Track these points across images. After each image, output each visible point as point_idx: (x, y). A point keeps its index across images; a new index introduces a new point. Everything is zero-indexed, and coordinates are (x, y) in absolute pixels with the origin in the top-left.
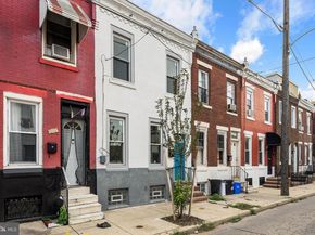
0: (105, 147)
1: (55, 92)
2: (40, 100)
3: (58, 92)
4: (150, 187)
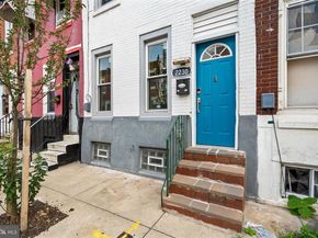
4: (141, 147)
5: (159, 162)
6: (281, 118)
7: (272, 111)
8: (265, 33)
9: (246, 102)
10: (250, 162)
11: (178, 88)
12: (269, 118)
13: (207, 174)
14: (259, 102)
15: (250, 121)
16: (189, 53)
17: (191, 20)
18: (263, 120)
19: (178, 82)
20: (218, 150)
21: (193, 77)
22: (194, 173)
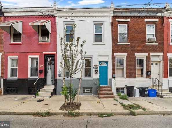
0: (61, 70)
1: (42, 53)
2: (38, 56)
3: (43, 53)
4: (83, 87)
5: (89, 91)
6: (116, 79)
7: (114, 78)
8: (113, 63)
9: (110, 76)
10: (111, 87)
11: (95, 72)
12: (114, 79)
13: (105, 90)
14: (112, 76)
15: (110, 80)
16: (98, 64)
17: (98, 56)
18: (113, 79)
19: (95, 70)
20: (105, 86)
21: (98, 69)
22: (103, 91)
